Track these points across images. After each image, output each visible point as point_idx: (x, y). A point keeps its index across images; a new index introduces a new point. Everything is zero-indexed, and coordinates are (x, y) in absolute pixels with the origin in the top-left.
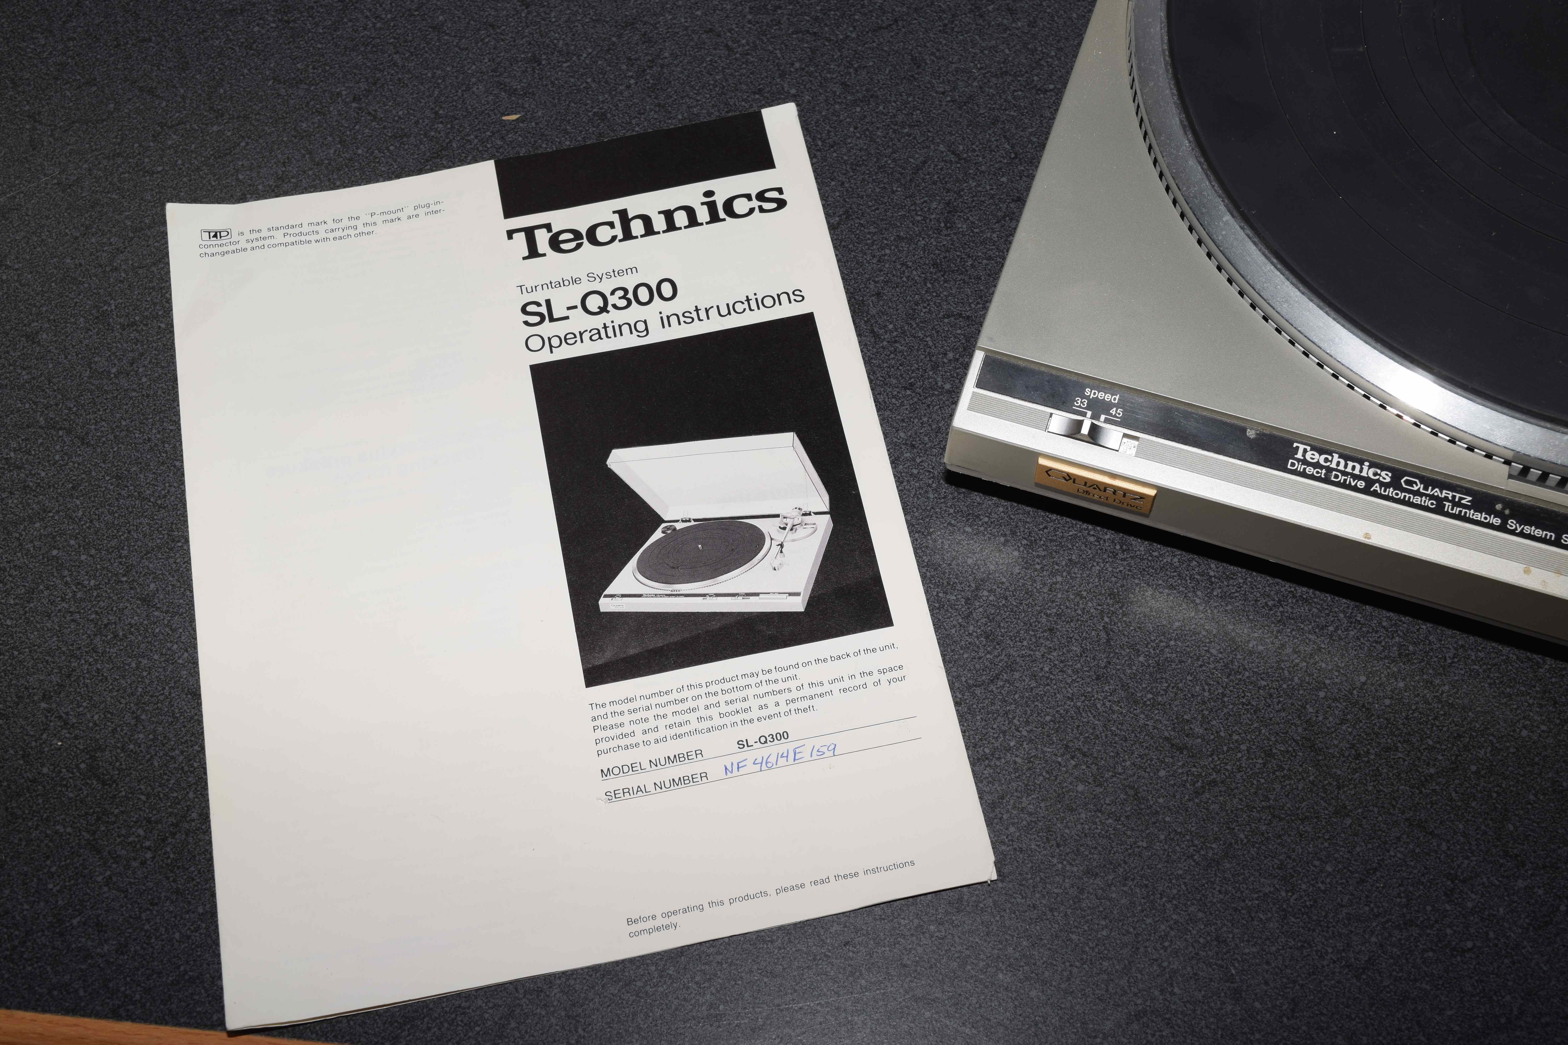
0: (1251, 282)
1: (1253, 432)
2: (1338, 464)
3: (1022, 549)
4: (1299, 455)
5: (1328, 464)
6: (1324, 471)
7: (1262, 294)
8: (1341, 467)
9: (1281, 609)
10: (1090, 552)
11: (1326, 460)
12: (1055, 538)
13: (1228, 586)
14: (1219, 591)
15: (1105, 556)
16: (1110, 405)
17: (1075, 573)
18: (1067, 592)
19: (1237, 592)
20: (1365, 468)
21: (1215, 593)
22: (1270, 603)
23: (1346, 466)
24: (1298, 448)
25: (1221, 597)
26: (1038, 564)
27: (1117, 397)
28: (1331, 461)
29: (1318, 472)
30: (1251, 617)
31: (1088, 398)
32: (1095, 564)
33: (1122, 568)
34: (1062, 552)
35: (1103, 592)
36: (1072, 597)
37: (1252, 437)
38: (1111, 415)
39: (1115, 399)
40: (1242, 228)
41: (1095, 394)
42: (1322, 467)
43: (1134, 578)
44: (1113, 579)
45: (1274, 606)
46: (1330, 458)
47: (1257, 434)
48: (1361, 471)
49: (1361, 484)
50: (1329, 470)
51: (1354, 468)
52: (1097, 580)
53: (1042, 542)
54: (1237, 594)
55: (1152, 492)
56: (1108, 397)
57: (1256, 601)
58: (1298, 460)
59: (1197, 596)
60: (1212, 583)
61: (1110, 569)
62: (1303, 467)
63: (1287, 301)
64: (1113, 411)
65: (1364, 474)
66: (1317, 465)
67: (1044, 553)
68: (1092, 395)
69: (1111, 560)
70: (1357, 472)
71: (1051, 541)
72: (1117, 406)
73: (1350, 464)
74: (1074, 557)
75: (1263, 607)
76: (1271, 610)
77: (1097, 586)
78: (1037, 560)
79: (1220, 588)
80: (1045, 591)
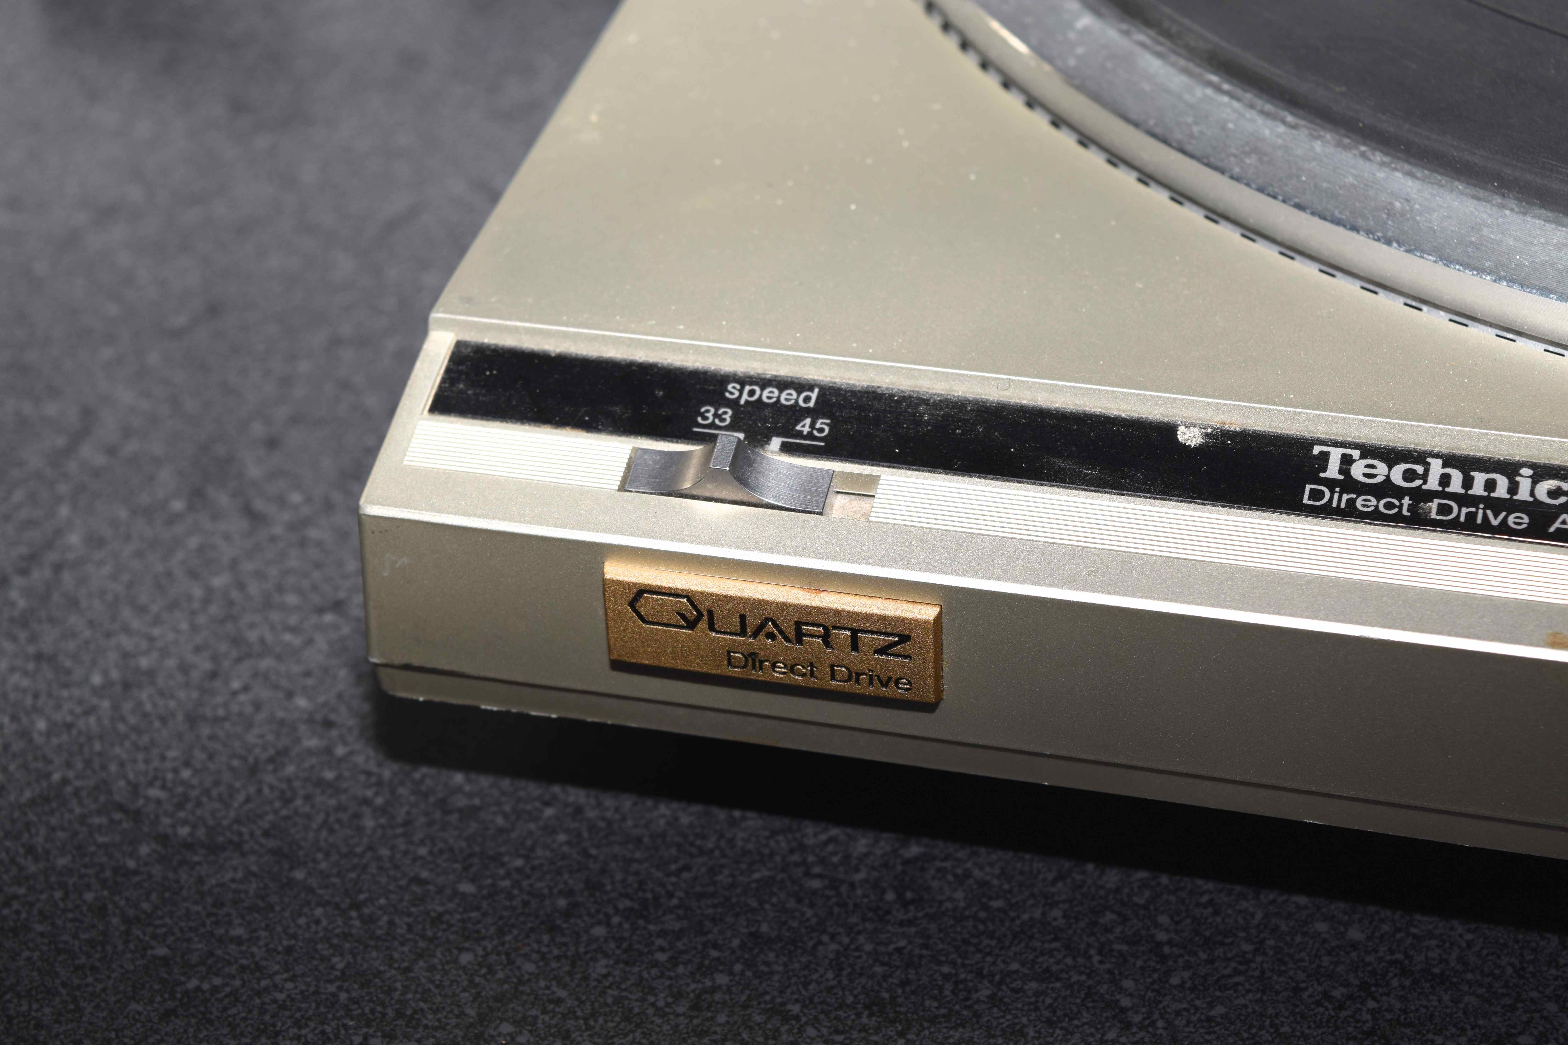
0: (1158, 130)
1: (1196, 431)
2: (1445, 480)
3: (616, 920)
4: (1333, 471)
5: (1418, 482)
6: (1406, 501)
7: (1189, 148)
8: (1456, 485)
9: (1371, 1004)
10: (809, 913)
11: (1409, 475)
12: (711, 889)
13: (1211, 961)
14: (1186, 974)
15: (854, 919)
16: (796, 413)
17: (767, 964)
18: (745, 1007)
19: (1236, 972)
20: (1525, 485)
21: (1175, 981)
22: (1337, 993)
23: (1468, 483)
24: (1325, 456)
25: (1193, 989)
26: (662, 949)
27: (814, 395)
28: (1425, 477)
29: (1388, 506)
30: (1286, 1029)
31: (734, 404)
32: (825, 938)
33: (902, 943)
34: (730, 919)
35: (850, 1000)
36: (758, 1018)
37: (1193, 443)
38: (800, 435)
39: (807, 399)
40: (1127, 33)
41: (752, 393)
42: (1399, 493)
43: (940, 963)
44: (878, 969)
45: (1350, 997)
46: (1420, 469)
47: (1207, 435)
48: (1513, 488)
49: (1519, 520)
50: (1421, 496)
51: (1490, 485)
52: (830, 975)
53: (675, 901)
54: (1237, 979)
55: (928, 613)
56: (788, 397)
57: (1297, 990)
58: (1331, 484)
59: (1121, 990)
60: (1163, 959)
61: (869, 947)
62: (1345, 497)
63: (1255, 150)
64: (805, 426)
65: (1523, 494)
66: (1386, 489)
67: (677, 926)
68: (745, 397)
69: (869, 926)
70: (1501, 491)
71: (701, 896)
72: (814, 413)
73: (1480, 479)
74: (764, 928)
75: (1318, 1004)
76: (1341, 1007)
77: (830, 989)
78: (659, 942)
79: (1188, 966)
80: (681, 1010)
